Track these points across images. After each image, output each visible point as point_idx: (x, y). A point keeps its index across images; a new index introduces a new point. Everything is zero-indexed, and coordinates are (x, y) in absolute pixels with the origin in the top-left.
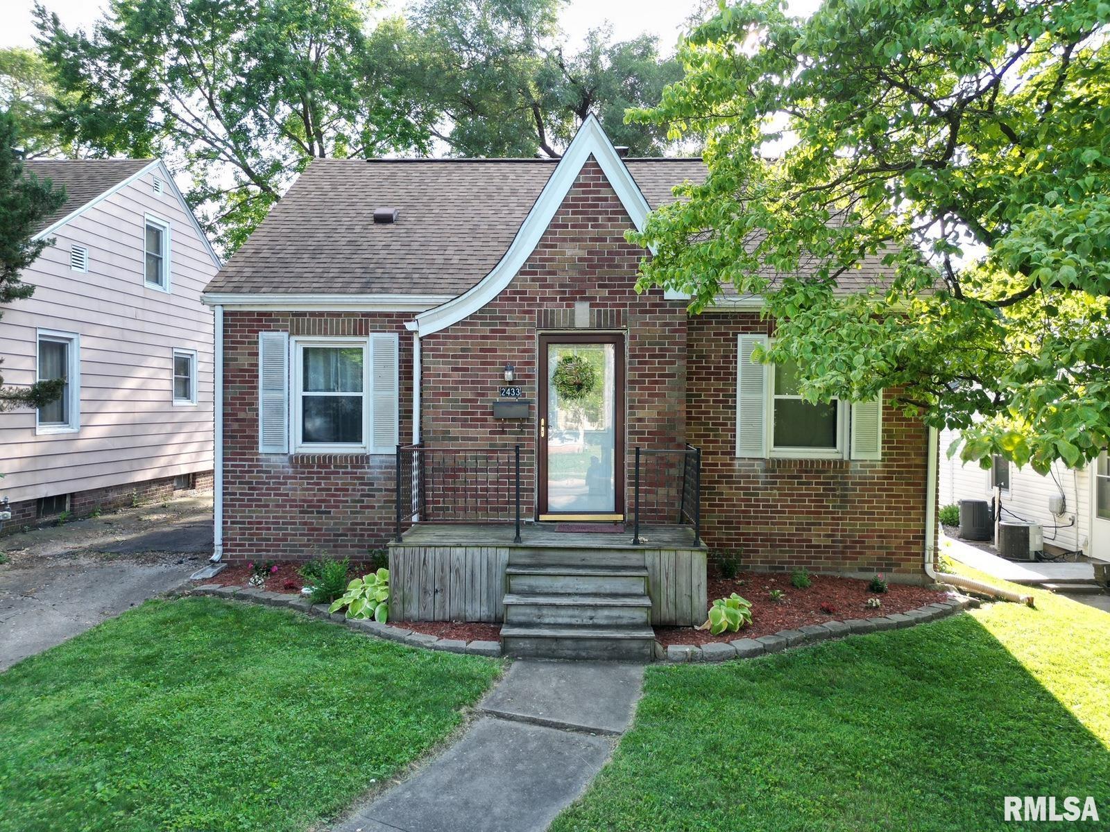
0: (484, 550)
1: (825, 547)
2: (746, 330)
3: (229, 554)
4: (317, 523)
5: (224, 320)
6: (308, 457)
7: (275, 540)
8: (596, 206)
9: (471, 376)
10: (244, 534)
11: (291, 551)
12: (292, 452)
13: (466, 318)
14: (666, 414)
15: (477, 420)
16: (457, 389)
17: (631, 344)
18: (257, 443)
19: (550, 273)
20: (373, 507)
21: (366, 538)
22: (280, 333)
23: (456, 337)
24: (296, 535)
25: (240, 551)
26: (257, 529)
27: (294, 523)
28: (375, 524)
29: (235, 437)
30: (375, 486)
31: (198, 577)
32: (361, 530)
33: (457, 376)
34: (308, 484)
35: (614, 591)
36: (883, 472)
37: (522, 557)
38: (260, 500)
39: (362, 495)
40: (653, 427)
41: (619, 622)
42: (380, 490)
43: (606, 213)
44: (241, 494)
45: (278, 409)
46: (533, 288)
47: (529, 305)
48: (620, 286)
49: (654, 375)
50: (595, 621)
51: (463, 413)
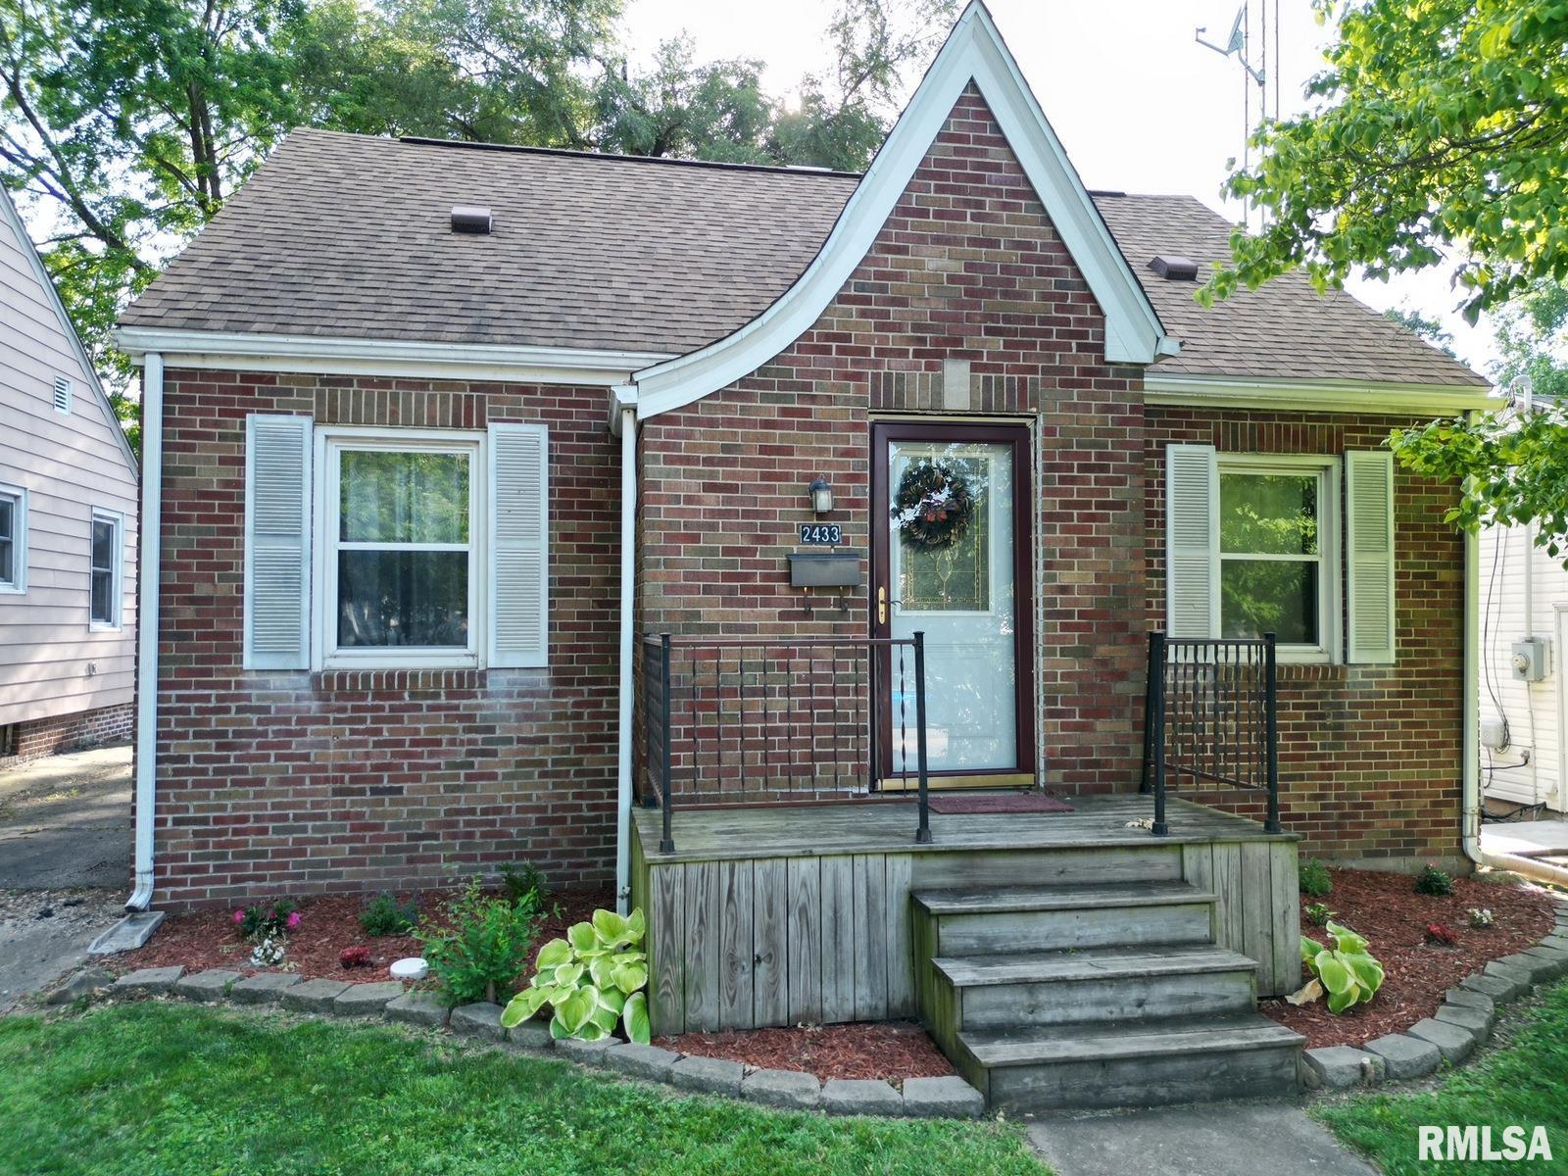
0: (860, 860)
1: (1313, 816)
2: (1179, 438)
3: (168, 890)
4: (373, 814)
5: (165, 387)
6: (354, 678)
7: (276, 854)
8: (980, 179)
9: (742, 501)
10: (205, 845)
11: (312, 876)
12: (317, 667)
13: (733, 385)
14: (1110, 578)
15: (755, 590)
16: (713, 527)
17: (1046, 444)
18: (240, 649)
19: (894, 302)
20: (493, 776)
21: (478, 840)
22: (295, 419)
23: (712, 423)
24: (324, 841)
25: (194, 882)
26: (236, 832)
27: (322, 817)
28: (497, 811)
29: (189, 636)
30: (498, 733)
31: (105, 949)
32: (468, 823)
33: (713, 501)
34: (353, 732)
35: (1151, 937)
36: (1396, 684)
37: (937, 871)
38: (244, 770)
39: (470, 753)
40: (1088, 602)
41: (1197, 1006)
42: (509, 741)
43: (999, 193)
44: (198, 759)
45: (288, 577)
46: (864, 331)
47: (855, 363)
48: (1024, 333)
49: (1087, 505)
50: (1148, 1009)
51: (727, 577)
